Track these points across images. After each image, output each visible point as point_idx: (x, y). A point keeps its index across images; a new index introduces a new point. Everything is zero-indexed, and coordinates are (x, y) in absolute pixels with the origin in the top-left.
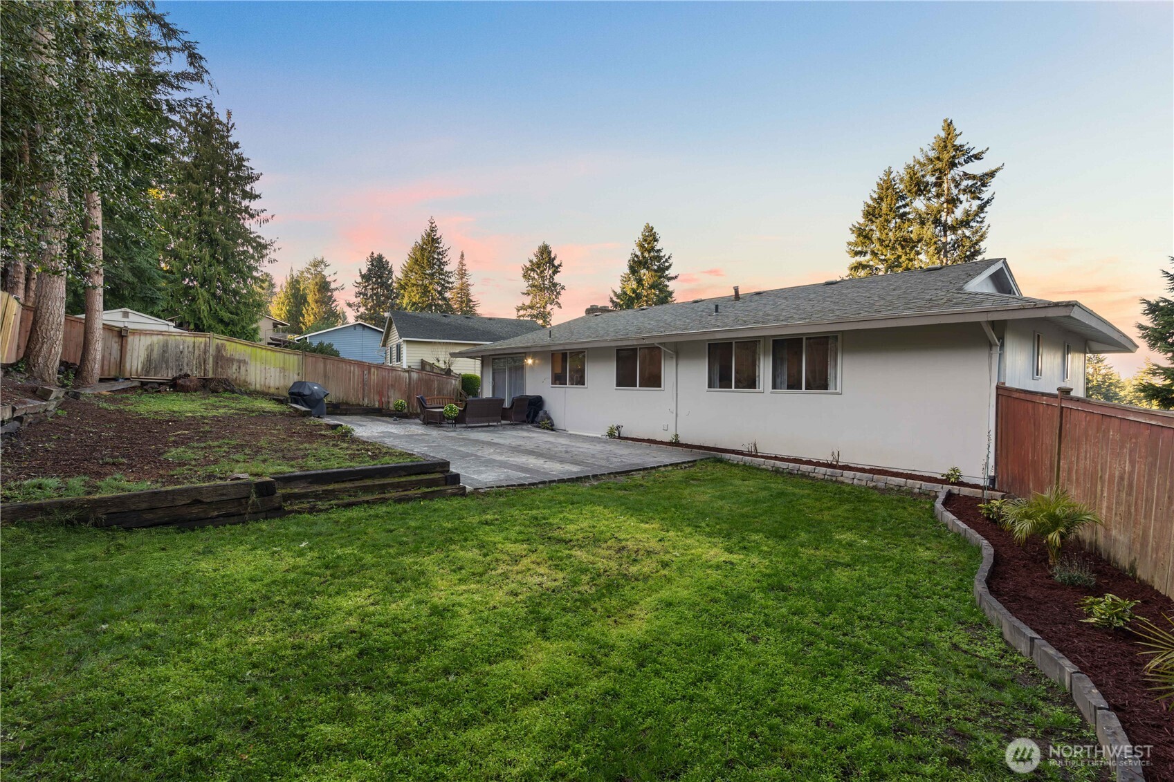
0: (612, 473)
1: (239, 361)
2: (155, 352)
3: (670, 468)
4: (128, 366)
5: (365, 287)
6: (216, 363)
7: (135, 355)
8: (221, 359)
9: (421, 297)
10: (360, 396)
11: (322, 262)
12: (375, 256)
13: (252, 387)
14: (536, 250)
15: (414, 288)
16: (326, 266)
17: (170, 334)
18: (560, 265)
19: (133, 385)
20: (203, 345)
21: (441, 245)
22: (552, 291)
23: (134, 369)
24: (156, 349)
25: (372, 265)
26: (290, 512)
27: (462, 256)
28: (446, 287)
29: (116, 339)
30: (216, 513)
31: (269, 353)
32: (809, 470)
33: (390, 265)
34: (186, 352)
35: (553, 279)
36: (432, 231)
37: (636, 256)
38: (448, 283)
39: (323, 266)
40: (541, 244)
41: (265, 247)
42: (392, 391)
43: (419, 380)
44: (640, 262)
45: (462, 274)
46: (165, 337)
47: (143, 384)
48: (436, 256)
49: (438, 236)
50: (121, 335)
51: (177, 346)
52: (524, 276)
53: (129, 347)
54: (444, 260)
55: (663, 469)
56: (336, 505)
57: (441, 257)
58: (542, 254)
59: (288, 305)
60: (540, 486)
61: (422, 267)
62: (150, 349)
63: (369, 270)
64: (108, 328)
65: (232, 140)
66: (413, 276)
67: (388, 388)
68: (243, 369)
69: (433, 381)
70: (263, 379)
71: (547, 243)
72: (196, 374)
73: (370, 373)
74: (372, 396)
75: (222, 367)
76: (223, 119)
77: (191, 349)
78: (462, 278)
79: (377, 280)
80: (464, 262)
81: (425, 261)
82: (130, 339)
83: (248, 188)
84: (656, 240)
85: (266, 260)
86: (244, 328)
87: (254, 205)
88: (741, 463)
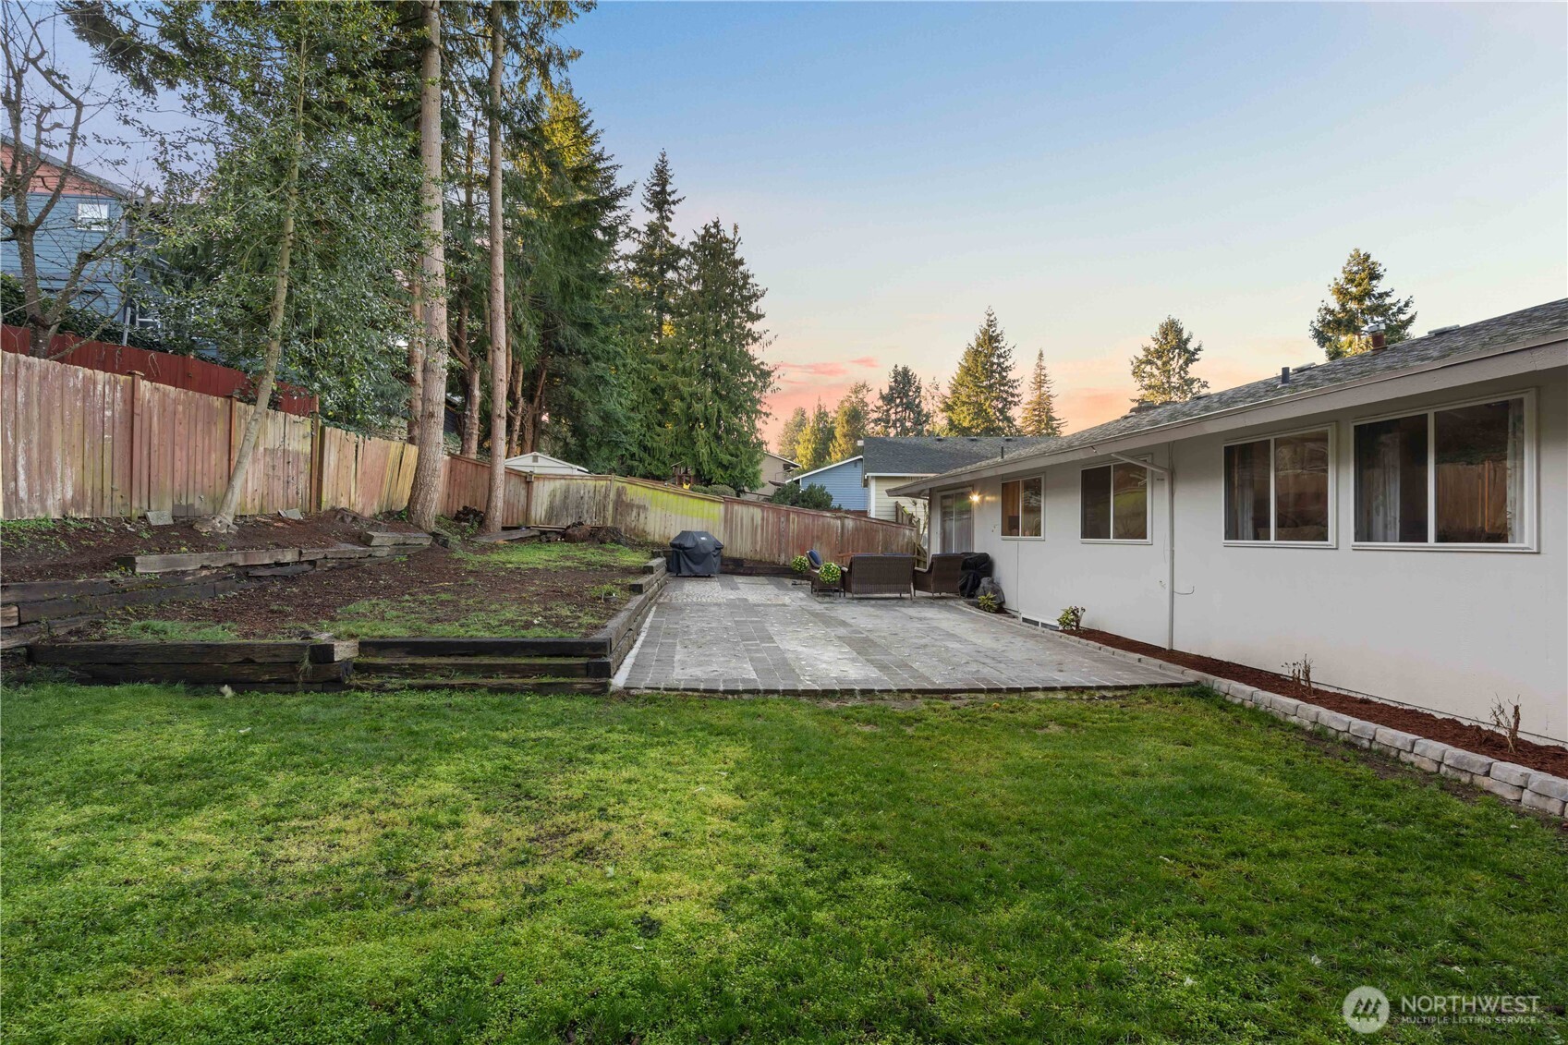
0: (909, 691)
1: (639, 507)
2: (557, 498)
3: (1061, 695)
4: (533, 513)
5: (888, 411)
6: (616, 509)
7: (540, 501)
8: (622, 505)
9: (973, 419)
10: (775, 551)
11: (864, 386)
12: (900, 369)
13: (650, 538)
14: (1155, 330)
15: (965, 408)
16: (868, 391)
17: (572, 477)
18: (1199, 349)
19: (532, 534)
20: (603, 490)
21: (1002, 344)
22: (1184, 392)
23: (538, 517)
24: (558, 494)
25: (896, 381)
26: (350, 687)
27: (1041, 355)
28: (1010, 403)
29: (523, 485)
30: (267, 677)
31: (671, 496)
32: (1398, 744)
33: (917, 380)
34: (586, 498)
35: (1186, 373)
36: (989, 326)
37: (1331, 312)
38: (1013, 395)
39: (865, 391)
40: (1164, 320)
41: (768, 374)
42: (818, 545)
43: (856, 529)
44: (1338, 323)
45: (1040, 382)
46: (567, 482)
47: (543, 533)
48: (996, 361)
49: (998, 332)
50: (527, 480)
51: (578, 492)
52: (1134, 373)
53: (534, 494)
54: (1006, 364)
55: (1041, 695)
56: (409, 685)
57: (1002, 360)
58: (1165, 334)
59: (815, 442)
60: (746, 697)
61: (976, 377)
62: (553, 495)
63: (891, 388)
64: (510, 472)
65: (737, 256)
66: (963, 391)
67: (813, 542)
68: (642, 516)
69: (877, 531)
70: (663, 528)
71: (1175, 316)
72: (590, 521)
73: (788, 520)
74: (790, 550)
75: (621, 514)
76: (730, 236)
77: (591, 494)
78: (1040, 387)
79: (902, 401)
80: (1043, 364)
81: (980, 369)
82: (535, 484)
83: (753, 309)
84: (1374, 276)
85: (769, 390)
86: (743, 471)
87: (756, 327)
88: (1248, 704)
